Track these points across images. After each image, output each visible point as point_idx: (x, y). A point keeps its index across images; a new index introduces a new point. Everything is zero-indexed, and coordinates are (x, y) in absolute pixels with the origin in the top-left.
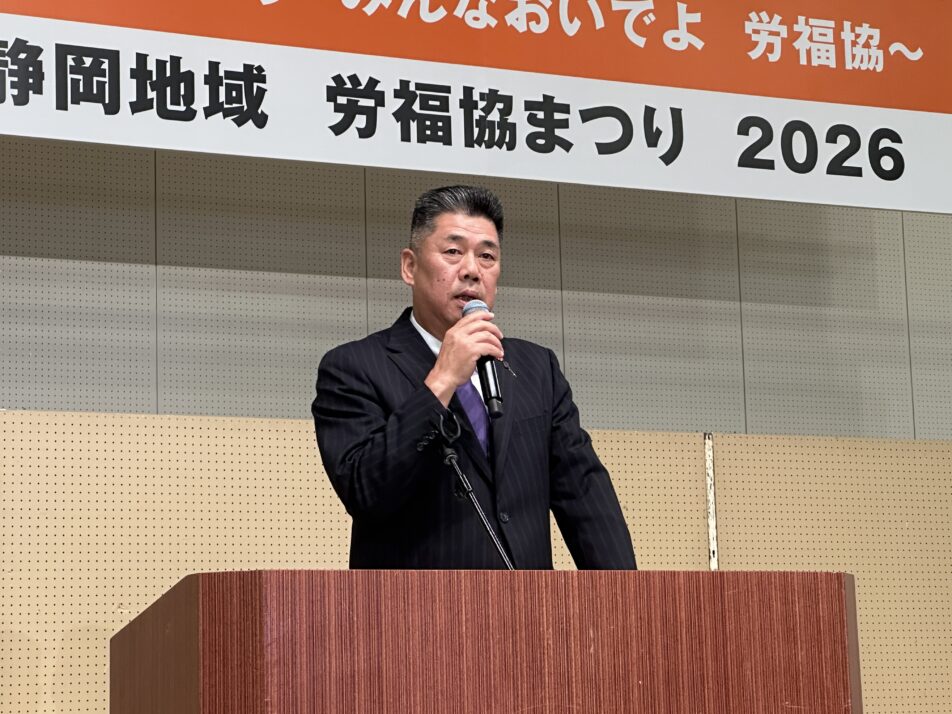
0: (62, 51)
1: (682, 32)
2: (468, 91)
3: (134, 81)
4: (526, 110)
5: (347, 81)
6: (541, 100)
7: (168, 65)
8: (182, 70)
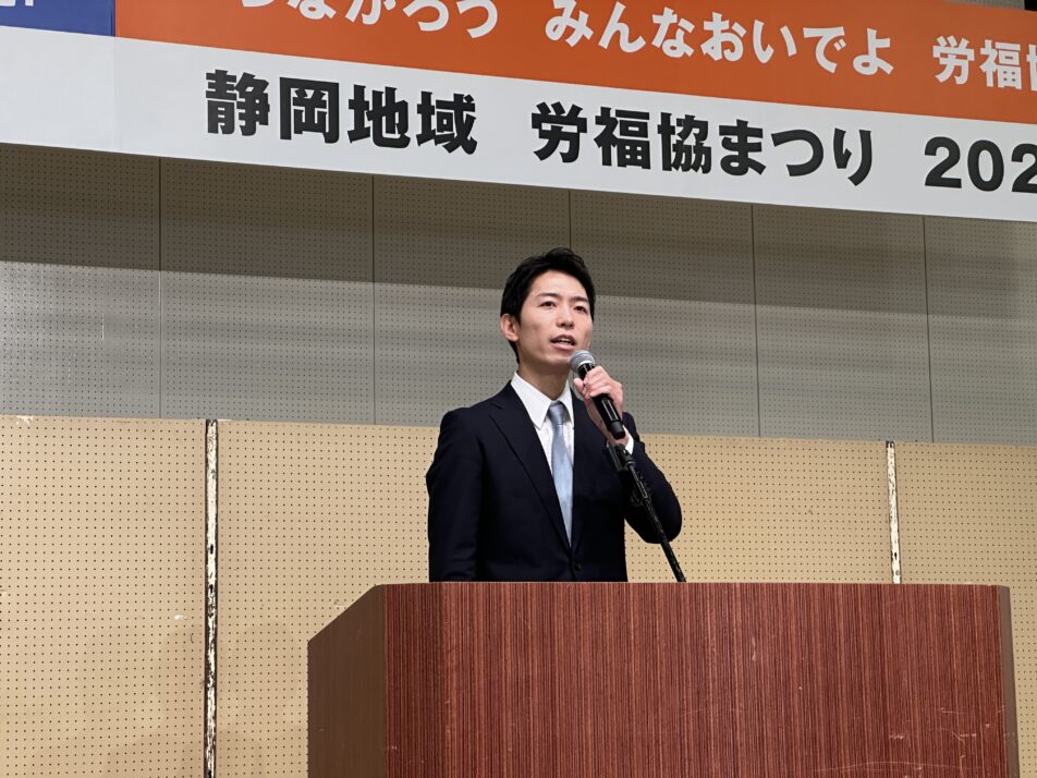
0: (286, 84)
1: (872, 58)
2: (666, 117)
3: (353, 111)
4: (721, 134)
5: (551, 109)
6: (735, 124)
7: (384, 96)
8: (397, 101)
